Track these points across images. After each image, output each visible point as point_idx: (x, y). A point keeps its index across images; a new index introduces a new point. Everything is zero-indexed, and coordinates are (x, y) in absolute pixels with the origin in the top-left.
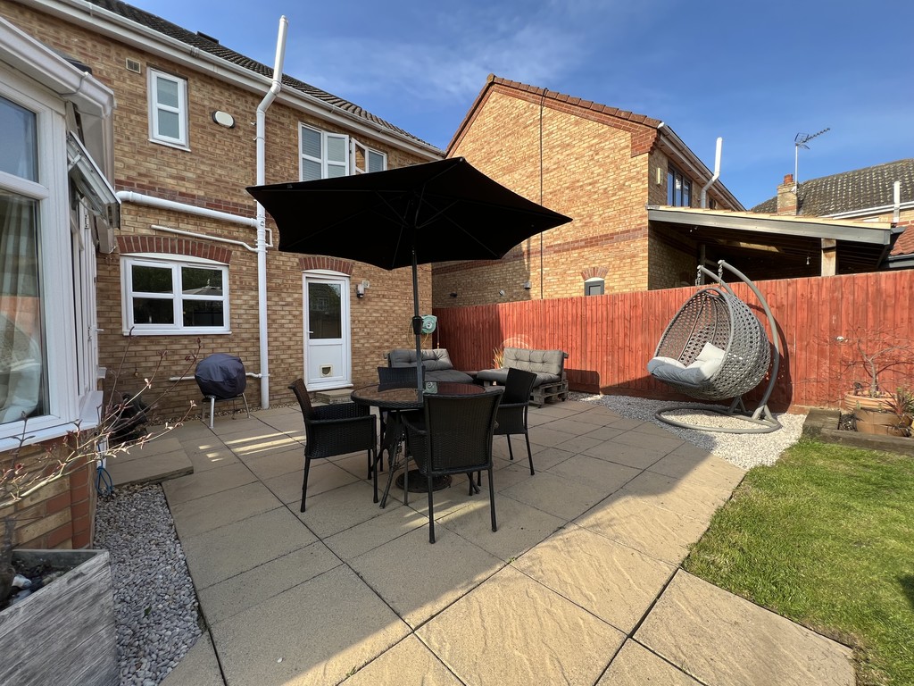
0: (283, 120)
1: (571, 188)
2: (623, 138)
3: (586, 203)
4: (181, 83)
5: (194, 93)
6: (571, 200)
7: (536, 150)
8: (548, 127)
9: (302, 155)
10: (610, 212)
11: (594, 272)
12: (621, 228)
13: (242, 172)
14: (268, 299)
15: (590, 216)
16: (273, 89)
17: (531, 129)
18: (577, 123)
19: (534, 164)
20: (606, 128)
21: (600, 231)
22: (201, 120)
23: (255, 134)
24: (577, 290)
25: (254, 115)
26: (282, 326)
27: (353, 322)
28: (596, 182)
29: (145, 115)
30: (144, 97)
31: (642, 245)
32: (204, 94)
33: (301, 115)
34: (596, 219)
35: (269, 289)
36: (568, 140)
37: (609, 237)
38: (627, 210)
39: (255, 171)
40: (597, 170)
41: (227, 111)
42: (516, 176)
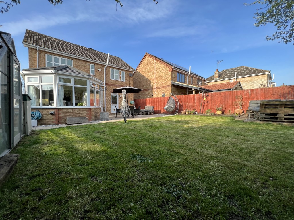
0: (108, 68)
1: (160, 77)
2: (167, 69)
3: (162, 80)
4: (94, 65)
5: (96, 66)
6: (160, 79)
7: (154, 69)
8: (156, 65)
9: (111, 74)
10: (166, 82)
11: (163, 93)
12: (167, 85)
13: (102, 78)
14: (106, 98)
15: (163, 82)
16: (107, 65)
17: (153, 64)
18: (161, 65)
19: (154, 71)
20: (165, 66)
21: (164, 85)
22: (97, 70)
23: (104, 71)
24: (161, 96)
25: (104, 68)
26: (108, 102)
27: (119, 102)
28: (164, 76)
29: (89, 71)
30: (89, 68)
31: (170, 88)
32: (97, 66)
33: (111, 67)
34: (164, 83)
35: (106, 96)
36: (159, 68)
37: (166, 86)
38: (168, 82)
39: (104, 77)
40: (164, 74)
41: (100, 68)
42: (151, 73)
